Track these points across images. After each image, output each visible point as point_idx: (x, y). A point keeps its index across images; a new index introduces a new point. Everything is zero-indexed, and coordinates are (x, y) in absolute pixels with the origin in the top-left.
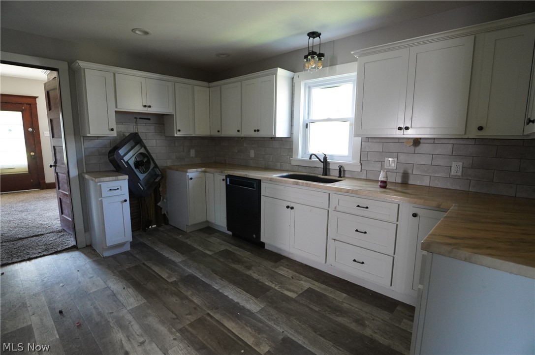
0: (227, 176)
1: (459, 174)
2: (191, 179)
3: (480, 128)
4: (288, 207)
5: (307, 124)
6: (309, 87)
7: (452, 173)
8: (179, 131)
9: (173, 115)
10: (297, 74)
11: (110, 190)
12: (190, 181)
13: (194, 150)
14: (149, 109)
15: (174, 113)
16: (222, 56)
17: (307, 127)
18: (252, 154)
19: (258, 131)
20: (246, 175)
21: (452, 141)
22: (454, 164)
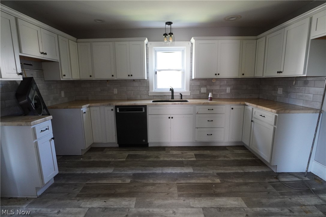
0: (116, 107)
1: (229, 92)
2: (85, 113)
3: (243, 74)
4: (169, 118)
5: (156, 72)
6: (156, 51)
7: (227, 92)
8: (65, 75)
9: (58, 62)
10: (150, 42)
11: (42, 131)
12: (84, 115)
13: (63, 92)
14: (45, 56)
15: (59, 61)
16: (98, 21)
17: (156, 74)
18: (116, 91)
19: (132, 75)
20: (135, 104)
21: (229, 80)
22: (227, 88)
